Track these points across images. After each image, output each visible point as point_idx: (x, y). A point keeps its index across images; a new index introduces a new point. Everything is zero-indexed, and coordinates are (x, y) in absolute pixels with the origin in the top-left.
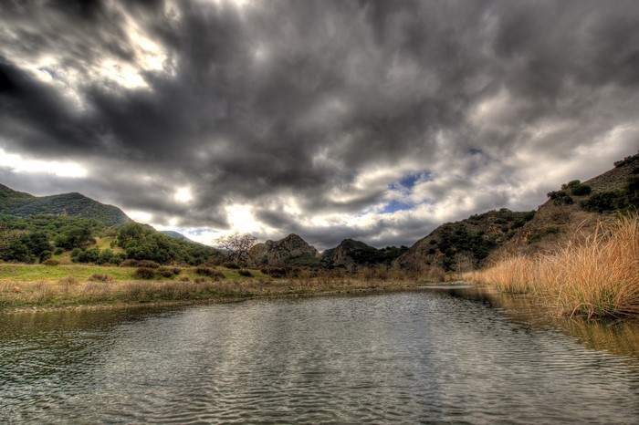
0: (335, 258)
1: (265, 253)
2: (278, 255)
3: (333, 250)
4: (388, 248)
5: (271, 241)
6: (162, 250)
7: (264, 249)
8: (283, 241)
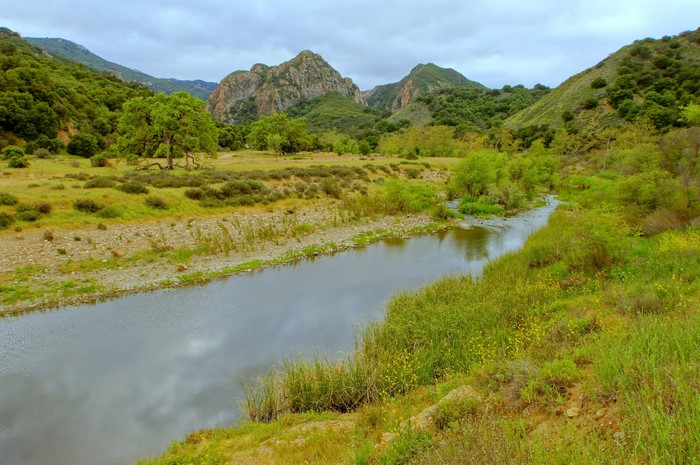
0: (395, 104)
1: (252, 90)
2: (277, 97)
3: (390, 87)
4: (507, 89)
5: (263, 67)
6: (41, 104)
7: (247, 84)
8: (286, 67)
